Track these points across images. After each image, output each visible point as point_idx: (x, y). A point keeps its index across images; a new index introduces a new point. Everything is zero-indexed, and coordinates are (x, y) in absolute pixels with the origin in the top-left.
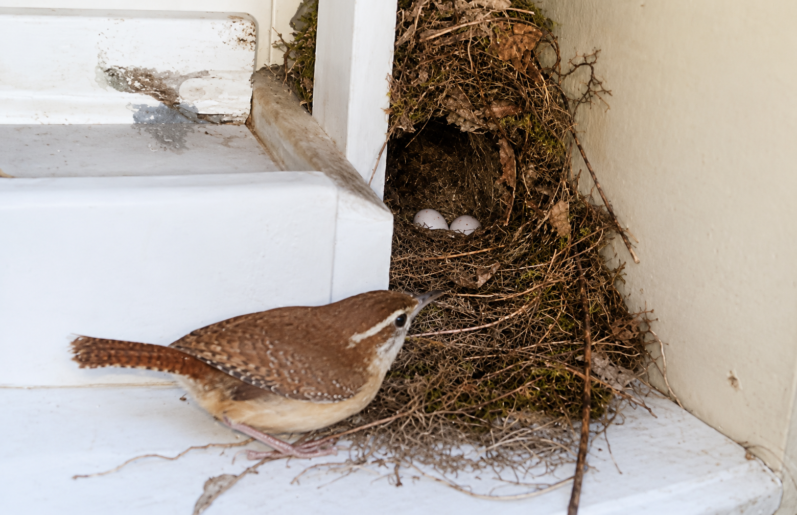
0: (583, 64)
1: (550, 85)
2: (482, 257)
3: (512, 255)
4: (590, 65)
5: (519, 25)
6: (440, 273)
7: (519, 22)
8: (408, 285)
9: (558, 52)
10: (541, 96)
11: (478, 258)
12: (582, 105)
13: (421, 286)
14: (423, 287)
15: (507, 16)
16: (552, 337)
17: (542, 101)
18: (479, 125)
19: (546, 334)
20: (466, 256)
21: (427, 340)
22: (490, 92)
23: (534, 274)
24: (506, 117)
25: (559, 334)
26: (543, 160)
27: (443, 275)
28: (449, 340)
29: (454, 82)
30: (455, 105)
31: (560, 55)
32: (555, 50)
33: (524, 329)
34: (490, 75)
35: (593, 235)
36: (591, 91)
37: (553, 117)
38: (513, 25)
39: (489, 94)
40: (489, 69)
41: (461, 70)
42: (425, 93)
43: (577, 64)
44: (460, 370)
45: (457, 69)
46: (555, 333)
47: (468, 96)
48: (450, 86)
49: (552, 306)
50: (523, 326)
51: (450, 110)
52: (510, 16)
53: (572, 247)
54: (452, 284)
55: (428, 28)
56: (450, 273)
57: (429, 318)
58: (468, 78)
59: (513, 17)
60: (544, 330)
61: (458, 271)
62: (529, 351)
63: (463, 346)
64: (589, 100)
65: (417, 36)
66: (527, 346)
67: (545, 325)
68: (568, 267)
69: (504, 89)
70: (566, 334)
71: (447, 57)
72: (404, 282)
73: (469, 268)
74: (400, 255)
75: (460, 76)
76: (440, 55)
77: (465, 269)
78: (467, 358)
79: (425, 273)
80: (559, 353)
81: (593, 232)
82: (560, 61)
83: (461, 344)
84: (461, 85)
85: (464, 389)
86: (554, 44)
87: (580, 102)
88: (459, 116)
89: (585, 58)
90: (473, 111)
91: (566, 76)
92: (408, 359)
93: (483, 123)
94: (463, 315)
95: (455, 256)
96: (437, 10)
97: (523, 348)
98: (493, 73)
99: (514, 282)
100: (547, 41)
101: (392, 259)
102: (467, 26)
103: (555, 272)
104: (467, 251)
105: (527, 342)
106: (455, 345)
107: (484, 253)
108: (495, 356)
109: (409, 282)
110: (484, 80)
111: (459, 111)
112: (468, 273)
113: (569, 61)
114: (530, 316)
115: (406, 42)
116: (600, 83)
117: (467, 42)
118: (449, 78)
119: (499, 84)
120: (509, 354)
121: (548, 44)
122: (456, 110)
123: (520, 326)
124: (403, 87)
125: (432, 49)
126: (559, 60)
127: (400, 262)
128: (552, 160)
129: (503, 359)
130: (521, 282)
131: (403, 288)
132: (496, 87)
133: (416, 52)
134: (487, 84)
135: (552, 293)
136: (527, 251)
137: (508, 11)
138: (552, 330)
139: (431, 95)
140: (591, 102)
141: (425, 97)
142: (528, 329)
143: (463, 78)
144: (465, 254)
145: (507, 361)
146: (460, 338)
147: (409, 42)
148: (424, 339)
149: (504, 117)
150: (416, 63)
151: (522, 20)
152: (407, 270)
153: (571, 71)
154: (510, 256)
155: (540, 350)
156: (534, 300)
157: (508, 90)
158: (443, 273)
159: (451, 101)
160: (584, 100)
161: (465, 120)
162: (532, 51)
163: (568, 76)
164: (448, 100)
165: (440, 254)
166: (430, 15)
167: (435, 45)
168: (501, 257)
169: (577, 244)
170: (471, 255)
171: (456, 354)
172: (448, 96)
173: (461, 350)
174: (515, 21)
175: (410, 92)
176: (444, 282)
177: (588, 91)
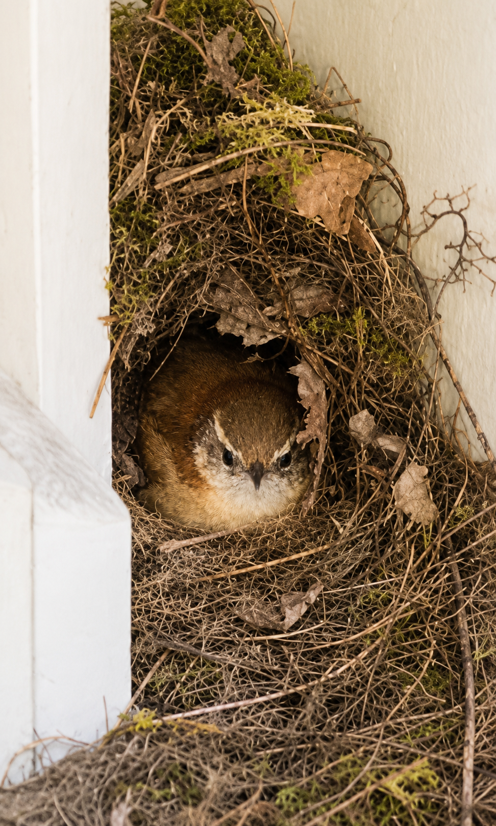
0: (448, 213)
1: (393, 256)
2: (291, 568)
3: (342, 562)
4: (459, 214)
5: (332, 153)
6: (219, 603)
7: (332, 147)
8: (162, 629)
9: (405, 196)
10: (378, 277)
11: (283, 572)
12: (449, 286)
13: (185, 629)
14: (189, 630)
15: (310, 137)
16: (411, 707)
17: (381, 284)
18: (273, 333)
19: (401, 702)
20: (263, 569)
21: (192, 723)
22: (288, 274)
23: (378, 596)
24: (318, 315)
25: (423, 700)
26: (388, 390)
27: (223, 607)
28: (230, 721)
29: (221, 261)
30: (229, 299)
31: (409, 200)
32: (398, 192)
33: (361, 694)
34: (284, 243)
35: (479, 518)
36: (465, 260)
37: (399, 313)
38: (321, 153)
39: (287, 278)
40: (282, 233)
41: (233, 238)
42: (172, 283)
43: (438, 214)
44: (248, 774)
45: (226, 236)
46: (416, 699)
47: (249, 282)
48: (216, 268)
49: (411, 652)
50: (360, 690)
51: (221, 310)
52: (315, 136)
53: (444, 543)
54: (239, 621)
55: (170, 165)
56: (235, 603)
57: (198, 686)
58: (247, 252)
59: (321, 138)
60: (397, 695)
61: (249, 598)
62: (370, 736)
63: (256, 730)
64: (461, 277)
65: (152, 180)
66: (368, 725)
67: (400, 686)
68: (438, 578)
69: (311, 266)
70: (435, 701)
71: (208, 216)
72: (155, 623)
73: (269, 590)
74: (147, 576)
75: (231, 249)
76: (194, 213)
77: (262, 593)
78: (262, 753)
79: (192, 606)
80: (421, 736)
81: (476, 512)
82: (408, 211)
83: (252, 728)
84: (235, 263)
85: (253, 810)
86: (396, 182)
87: (446, 282)
88: (238, 320)
89: (450, 201)
90: (262, 308)
91: (419, 236)
92: (155, 760)
93: (282, 327)
94: (258, 675)
95: (243, 571)
96: (185, 131)
97: (361, 731)
98: (291, 240)
99: (346, 611)
100: (383, 178)
101: (133, 585)
102: (238, 158)
103: (415, 589)
104: (264, 560)
105: (367, 718)
106: (241, 730)
107: (295, 562)
108: (309, 745)
109: (165, 624)
110: (275, 253)
111: (236, 311)
112: (266, 600)
113: (422, 209)
114: (371, 671)
115: (132, 194)
116: (479, 245)
117: (239, 185)
118: (212, 252)
119: (302, 259)
120: (335, 741)
121: (386, 183)
122: (230, 310)
123: (355, 690)
124: (132, 274)
125: (179, 202)
126: (406, 210)
127: (148, 589)
128: (403, 389)
129: (324, 750)
130: (357, 611)
131: (155, 634)
132: (298, 264)
133: (150, 210)
134: (282, 261)
135: (411, 629)
136: (368, 553)
137: (311, 129)
138: (413, 695)
139: (183, 286)
140: (464, 280)
141: (173, 289)
142: (369, 695)
143: (237, 252)
144: (260, 566)
145: (330, 754)
146: (250, 718)
147: (138, 191)
148: (187, 721)
149: (316, 316)
150: (151, 230)
151: (337, 144)
152: (159, 603)
153: (428, 228)
154: (337, 564)
155: (389, 731)
156: (378, 642)
157: (319, 267)
158: (223, 604)
159: (221, 295)
160: (453, 278)
161: (249, 326)
162: (357, 198)
163: (422, 237)
164: (214, 293)
165: (216, 570)
166: (172, 142)
167: (182, 195)
168: (322, 567)
169: (452, 537)
170: (272, 567)
171: (241, 745)
172: (214, 286)
173: (251, 739)
174: (326, 145)
175: (144, 282)
176: (225, 619)
177: (459, 262)
